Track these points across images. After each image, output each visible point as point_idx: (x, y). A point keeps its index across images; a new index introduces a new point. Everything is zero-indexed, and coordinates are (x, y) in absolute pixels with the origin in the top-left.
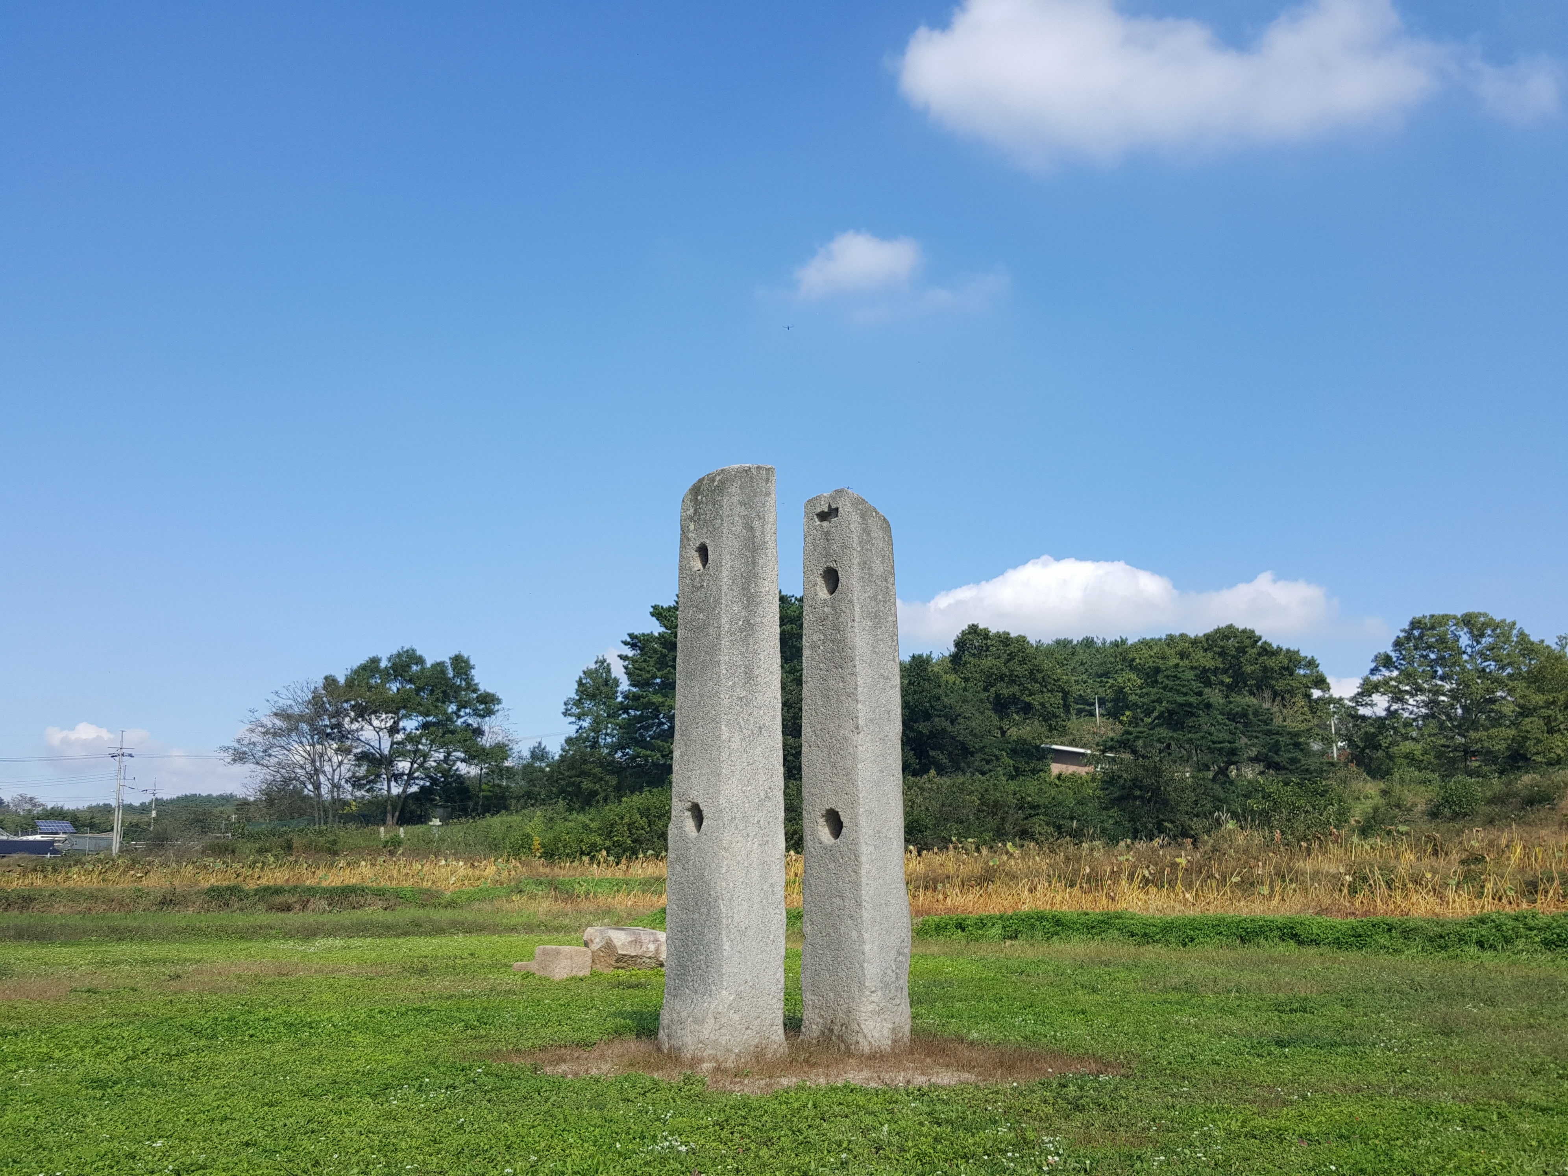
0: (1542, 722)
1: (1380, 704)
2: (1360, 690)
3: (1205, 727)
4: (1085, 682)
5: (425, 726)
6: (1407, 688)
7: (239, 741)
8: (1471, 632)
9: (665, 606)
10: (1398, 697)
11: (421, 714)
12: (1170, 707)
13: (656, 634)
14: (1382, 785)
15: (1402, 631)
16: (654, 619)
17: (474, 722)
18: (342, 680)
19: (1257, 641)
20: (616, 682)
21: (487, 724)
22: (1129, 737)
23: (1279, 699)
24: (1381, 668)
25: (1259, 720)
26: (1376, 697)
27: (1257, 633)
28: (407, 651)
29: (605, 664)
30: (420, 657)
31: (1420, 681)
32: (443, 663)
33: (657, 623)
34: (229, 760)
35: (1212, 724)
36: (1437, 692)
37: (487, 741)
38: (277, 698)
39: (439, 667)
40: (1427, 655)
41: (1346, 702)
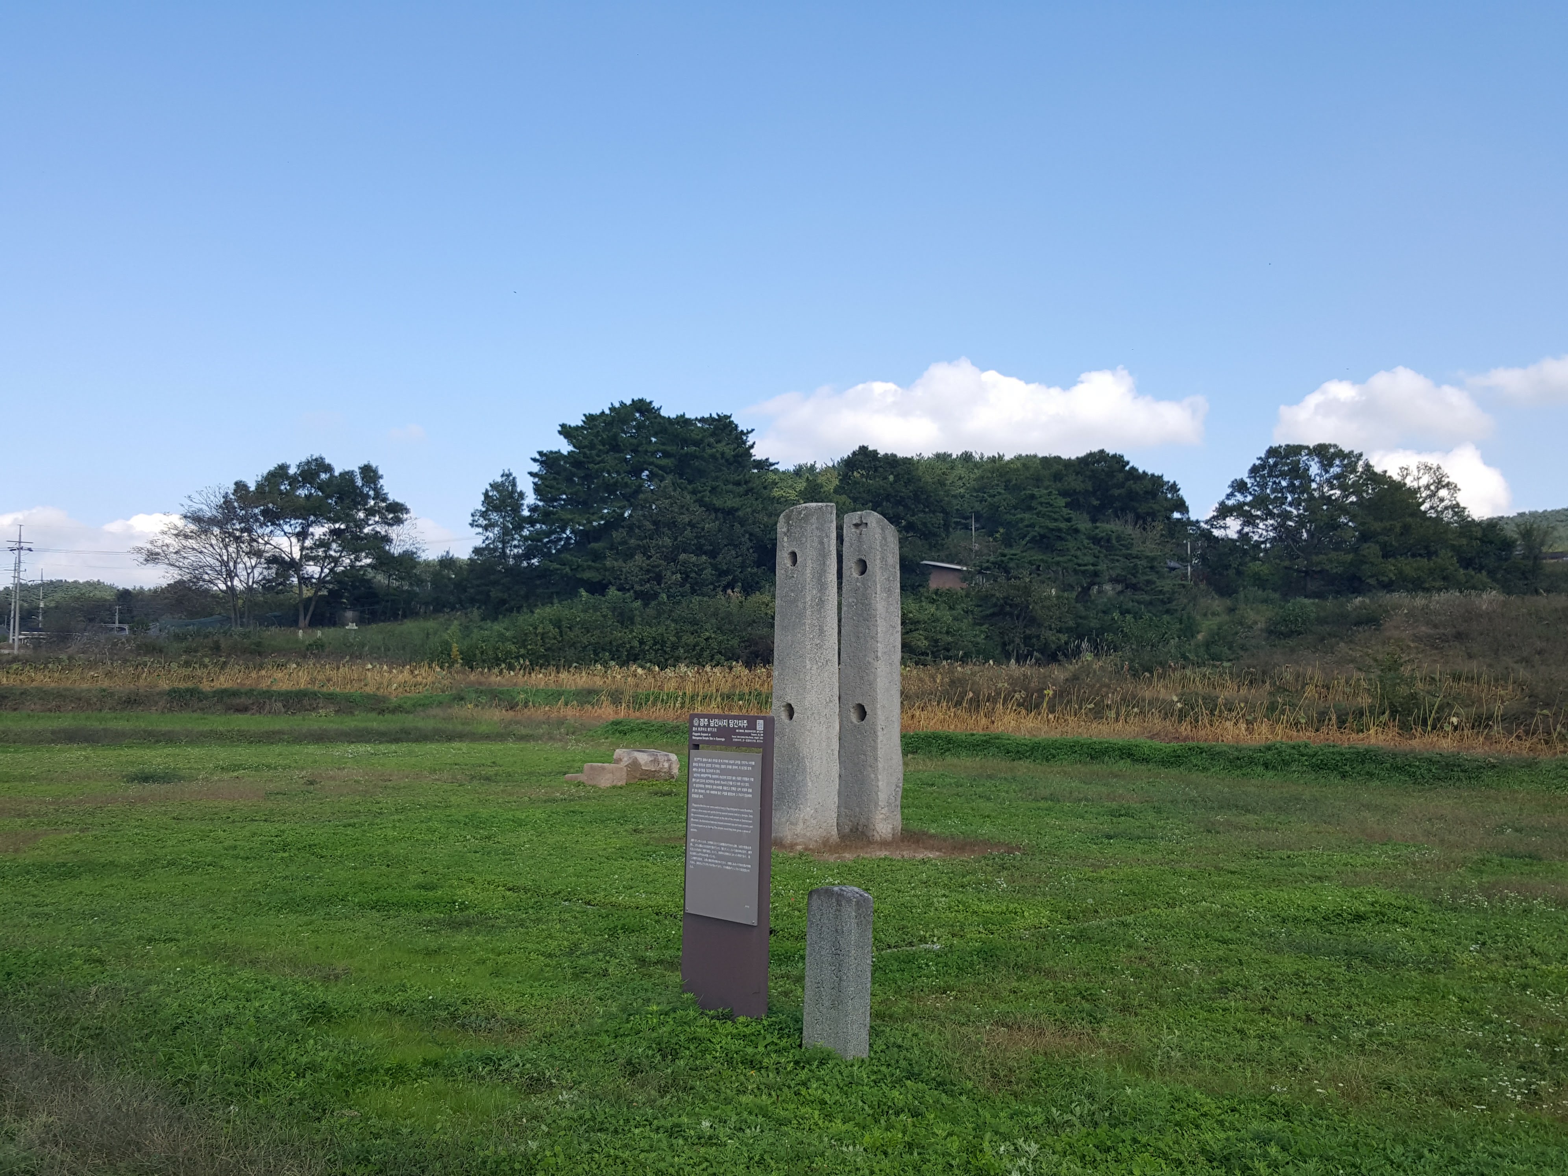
0: (1378, 547)
1: (1233, 527)
2: (1215, 514)
3: (1073, 552)
4: (962, 497)
5: (333, 532)
6: (1259, 513)
7: (152, 542)
8: (1321, 462)
9: (573, 424)
10: (1250, 520)
11: (329, 520)
12: (1042, 532)
13: (566, 453)
14: (1229, 602)
15: (1258, 459)
16: (562, 437)
17: (382, 529)
18: (252, 487)
19: (1125, 466)
20: (522, 495)
21: (394, 532)
22: (1003, 558)
23: (1141, 522)
24: (1236, 493)
25: (1121, 545)
26: (1229, 521)
27: (1126, 459)
28: (316, 460)
29: (511, 478)
30: (329, 465)
31: (1271, 507)
32: (353, 472)
33: (566, 441)
34: (141, 560)
35: (1079, 548)
36: (1287, 516)
37: (396, 550)
38: (191, 503)
39: (347, 476)
40: (1280, 482)
41: (1202, 524)
